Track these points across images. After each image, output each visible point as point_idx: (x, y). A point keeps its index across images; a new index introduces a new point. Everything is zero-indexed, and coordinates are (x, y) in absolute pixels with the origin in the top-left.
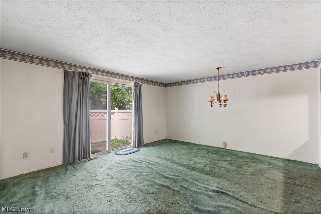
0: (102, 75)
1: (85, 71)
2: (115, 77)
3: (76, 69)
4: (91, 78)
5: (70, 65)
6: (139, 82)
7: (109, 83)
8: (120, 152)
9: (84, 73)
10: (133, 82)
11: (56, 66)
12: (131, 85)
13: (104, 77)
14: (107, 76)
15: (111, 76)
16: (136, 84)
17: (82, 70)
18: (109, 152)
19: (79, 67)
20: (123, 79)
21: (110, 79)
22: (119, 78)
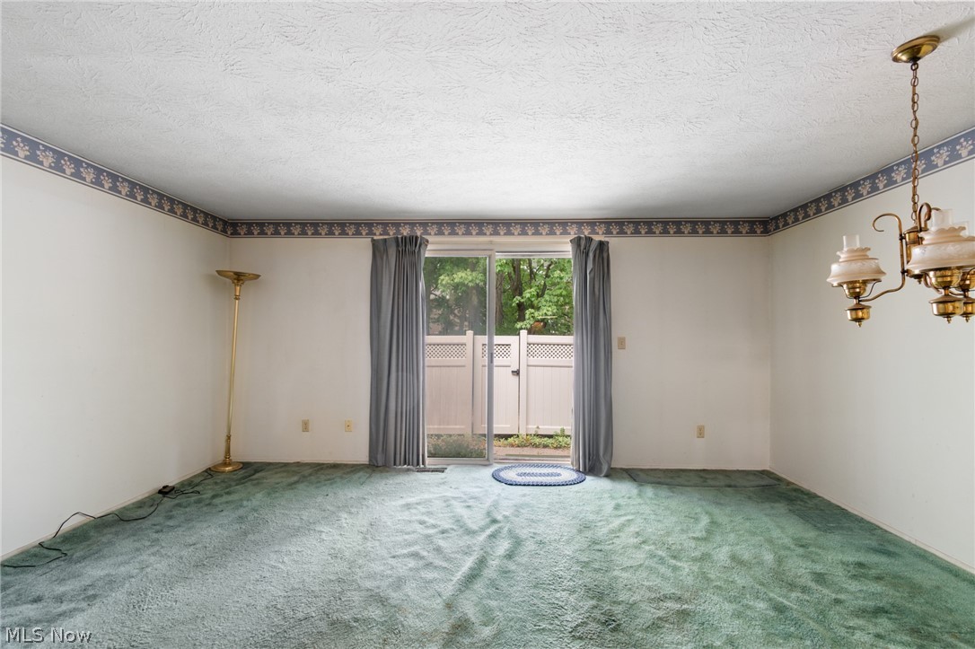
0: (468, 233)
1: (406, 232)
2: (509, 233)
3: (398, 231)
4: (429, 247)
5: (385, 224)
6: (594, 232)
7: (489, 253)
8: (511, 475)
9: (406, 237)
10: (568, 239)
11: (358, 233)
12: (564, 248)
13: (475, 240)
14: (481, 233)
15: (496, 233)
16: (583, 243)
17: (412, 229)
18: (487, 463)
19: (405, 224)
20: (537, 233)
21: (491, 242)
22: (524, 233)
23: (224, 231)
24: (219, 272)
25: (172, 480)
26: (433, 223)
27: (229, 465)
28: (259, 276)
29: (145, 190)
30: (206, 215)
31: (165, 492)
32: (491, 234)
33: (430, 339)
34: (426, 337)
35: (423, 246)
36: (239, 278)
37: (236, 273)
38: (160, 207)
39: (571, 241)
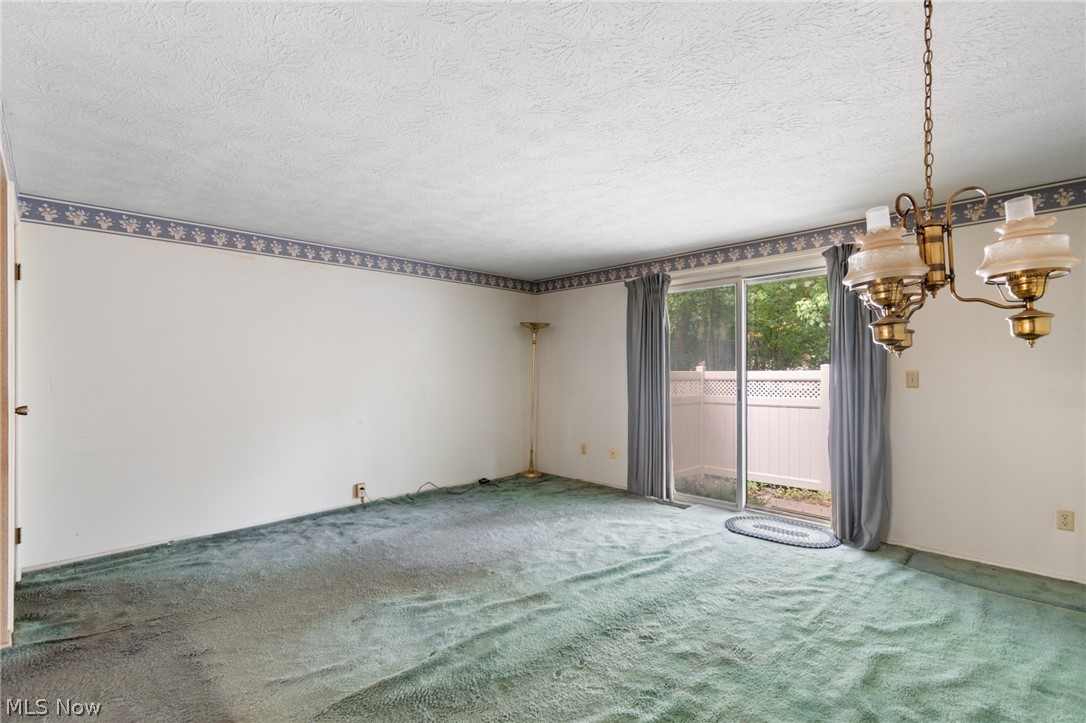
0: (714, 262)
1: (656, 270)
2: (758, 255)
3: (650, 270)
4: (672, 283)
5: (639, 266)
7: (737, 280)
10: (819, 252)
11: (617, 278)
12: (818, 263)
13: (721, 268)
14: (727, 260)
15: (743, 257)
16: (840, 253)
19: (657, 262)
20: (791, 249)
21: (738, 269)
22: (775, 252)
23: (531, 290)
24: (522, 324)
25: (491, 476)
26: (680, 258)
27: (532, 472)
28: (548, 325)
29: (468, 273)
30: (515, 281)
31: (483, 482)
32: (738, 260)
33: (673, 374)
34: (671, 372)
35: (666, 283)
36: (535, 327)
37: (532, 324)
38: (479, 282)
39: (823, 254)
